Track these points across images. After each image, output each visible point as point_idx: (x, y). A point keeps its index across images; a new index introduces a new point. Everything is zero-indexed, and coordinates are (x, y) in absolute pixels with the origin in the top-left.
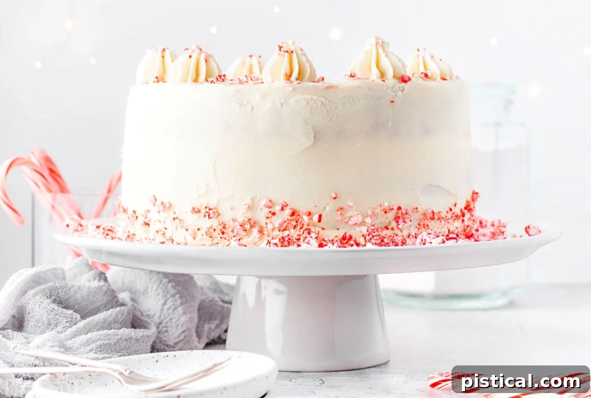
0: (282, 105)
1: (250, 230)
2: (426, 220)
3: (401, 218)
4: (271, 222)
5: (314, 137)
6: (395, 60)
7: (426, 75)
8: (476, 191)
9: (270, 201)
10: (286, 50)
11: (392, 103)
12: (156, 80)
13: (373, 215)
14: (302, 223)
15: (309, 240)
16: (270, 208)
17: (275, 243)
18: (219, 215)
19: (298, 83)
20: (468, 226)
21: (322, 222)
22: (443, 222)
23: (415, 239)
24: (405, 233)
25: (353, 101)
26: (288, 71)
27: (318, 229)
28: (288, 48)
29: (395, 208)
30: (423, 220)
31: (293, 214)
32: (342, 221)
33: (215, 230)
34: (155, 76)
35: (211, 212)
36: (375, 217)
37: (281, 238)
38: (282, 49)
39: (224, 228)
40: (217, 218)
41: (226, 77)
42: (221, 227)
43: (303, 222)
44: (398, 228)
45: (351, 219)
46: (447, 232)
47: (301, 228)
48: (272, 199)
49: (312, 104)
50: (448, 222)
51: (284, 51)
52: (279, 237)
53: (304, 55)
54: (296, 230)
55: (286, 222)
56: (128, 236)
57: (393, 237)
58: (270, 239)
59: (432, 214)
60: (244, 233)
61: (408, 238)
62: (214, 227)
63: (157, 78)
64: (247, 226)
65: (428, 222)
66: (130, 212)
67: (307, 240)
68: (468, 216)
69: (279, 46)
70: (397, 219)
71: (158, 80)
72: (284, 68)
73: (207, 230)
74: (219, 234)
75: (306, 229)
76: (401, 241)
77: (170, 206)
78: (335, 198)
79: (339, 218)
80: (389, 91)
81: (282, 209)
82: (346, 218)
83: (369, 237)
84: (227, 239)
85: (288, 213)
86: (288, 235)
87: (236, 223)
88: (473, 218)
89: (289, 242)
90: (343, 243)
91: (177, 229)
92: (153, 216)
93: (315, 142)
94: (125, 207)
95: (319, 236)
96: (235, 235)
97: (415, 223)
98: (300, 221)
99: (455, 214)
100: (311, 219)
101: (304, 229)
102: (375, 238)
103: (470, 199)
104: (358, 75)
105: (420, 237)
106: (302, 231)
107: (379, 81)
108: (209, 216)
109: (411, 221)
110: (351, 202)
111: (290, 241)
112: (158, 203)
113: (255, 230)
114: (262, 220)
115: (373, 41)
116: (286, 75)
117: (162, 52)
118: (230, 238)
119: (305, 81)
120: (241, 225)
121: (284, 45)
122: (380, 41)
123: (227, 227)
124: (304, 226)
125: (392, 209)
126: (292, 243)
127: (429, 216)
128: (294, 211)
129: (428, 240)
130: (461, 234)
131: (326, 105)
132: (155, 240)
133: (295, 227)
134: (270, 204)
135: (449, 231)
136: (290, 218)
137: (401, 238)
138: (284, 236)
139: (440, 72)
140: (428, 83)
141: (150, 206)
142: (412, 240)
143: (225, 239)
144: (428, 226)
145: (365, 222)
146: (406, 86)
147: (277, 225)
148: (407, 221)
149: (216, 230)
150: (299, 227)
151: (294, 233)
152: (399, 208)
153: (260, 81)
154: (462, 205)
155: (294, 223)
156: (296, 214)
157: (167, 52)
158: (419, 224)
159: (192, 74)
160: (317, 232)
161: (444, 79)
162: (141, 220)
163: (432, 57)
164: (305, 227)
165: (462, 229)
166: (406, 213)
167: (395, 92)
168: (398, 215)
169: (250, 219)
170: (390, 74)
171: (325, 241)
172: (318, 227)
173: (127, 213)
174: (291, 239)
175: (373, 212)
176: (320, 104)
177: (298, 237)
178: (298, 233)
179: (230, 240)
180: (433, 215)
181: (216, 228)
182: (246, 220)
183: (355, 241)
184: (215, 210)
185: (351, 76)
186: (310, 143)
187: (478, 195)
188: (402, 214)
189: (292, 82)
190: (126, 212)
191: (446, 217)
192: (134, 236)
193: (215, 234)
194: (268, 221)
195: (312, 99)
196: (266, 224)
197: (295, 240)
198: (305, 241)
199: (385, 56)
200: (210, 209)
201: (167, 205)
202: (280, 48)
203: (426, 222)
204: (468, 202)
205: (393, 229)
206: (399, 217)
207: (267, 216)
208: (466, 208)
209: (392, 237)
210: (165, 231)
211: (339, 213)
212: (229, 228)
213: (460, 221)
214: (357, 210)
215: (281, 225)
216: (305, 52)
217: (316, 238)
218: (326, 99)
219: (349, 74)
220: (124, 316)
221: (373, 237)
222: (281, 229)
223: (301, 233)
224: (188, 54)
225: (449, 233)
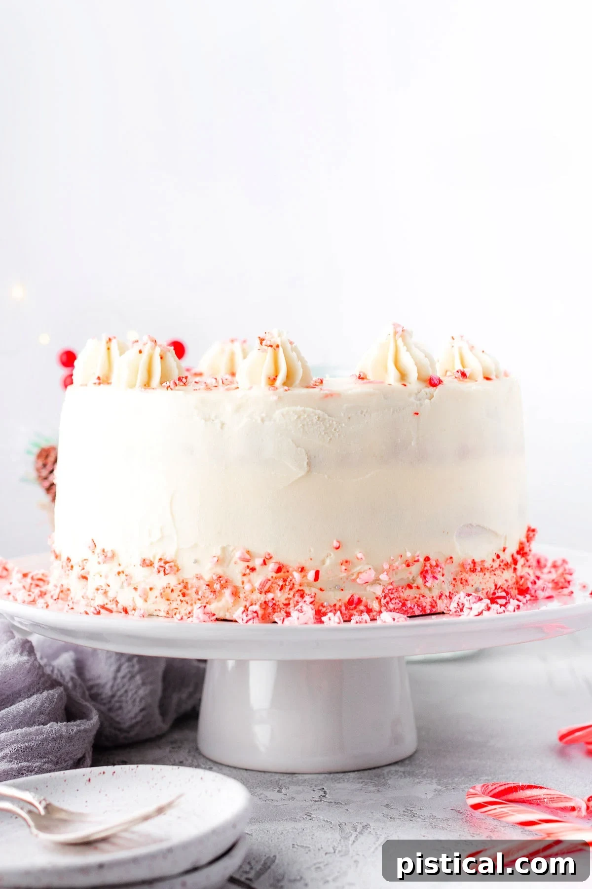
0: (263, 420)
1: (220, 592)
2: (464, 574)
3: (429, 571)
4: (249, 581)
5: (308, 464)
6: (421, 356)
7: (464, 375)
8: (533, 527)
9: (248, 552)
10: (269, 343)
11: (416, 415)
12: (97, 381)
13: (391, 570)
14: (292, 583)
15: (301, 607)
16: (248, 561)
17: (254, 610)
18: (178, 570)
19: (286, 390)
20: (521, 577)
21: (319, 580)
22: (488, 574)
23: (448, 600)
24: (436, 593)
25: (362, 413)
26: (272, 374)
27: (314, 590)
28: (272, 340)
29: (422, 560)
30: (460, 573)
31: (279, 570)
32: (347, 579)
33: (172, 590)
34: (96, 377)
35: (167, 566)
36: (394, 573)
37: (263, 603)
38: (264, 343)
39: (185, 587)
40: (175, 574)
41: (188, 379)
42: (180, 587)
43: (293, 580)
44: (425, 585)
45: (360, 576)
46: (493, 587)
47: (291, 589)
48: (250, 549)
49: (305, 419)
50: (495, 574)
51: (266, 345)
52: (260, 602)
53: (295, 349)
54: (284, 592)
55: (269, 580)
56: (62, 591)
57: (419, 599)
58: (248, 604)
59: (472, 565)
60: (211, 596)
61: (440, 599)
62: (172, 586)
63: (99, 378)
64: (217, 586)
65: (467, 576)
66: (64, 558)
67: (298, 607)
68: (521, 561)
69: (259, 337)
70: (424, 574)
71: (100, 381)
72: (266, 369)
73: (162, 591)
74: (179, 596)
75: (299, 590)
76: (430, 604)
77: (113, 556)
78: (337, 548)
79: (344, 574)
80: (412, 399)
81: (265, 563)
82: (353, 575)
83: (385, 601)
84: (189, 603)
85: (272, 569)
86: (273, 599)
87: (202, 582)
88: (528, 564)
89: (274, 609)
90: (350, 609)
91: (122, 587)
92: (93, 568)
93: (309, 471)
94: (58, 552)
95: (316, 600)
96: (200, 597)
97: (449, 577)
98: (289, 580)
99: (504, 562)
100: (305, 576)
101: (294, 590)
102: (393, 601)
103: (524, 540)
104: (370, 377)
105: (455, 599)
106: (292, 593)
107: (398, 385)
108: (164, 571)
109: (443, 575)
110: (360, 552)
111: (276, 607)
112: (98, 550)
113: (227, 592)
114: (237, 579)
115: (391, 331)
116: (269, 378)
117: (107, 342)
118: (193, 602)
119: (296, 387)
120: (208, 585)
121: (267, 337)
122: (399, 330)
123: (189, 586)
124: (295, 586)
125: (418, 561)
126: (279, 610)
127: (468, 567)
128: (281, 565)
129: (467, 605)
130: (512, 588)
131: (324, 419)
132: (94, 600)
133: (282, 588)
134: (248, 557)
135: (496, 586)
136: (274, 575)
137: (429, 600)
138: (267, 600)
139: (483, 368)
140: (467, 385)
141: (88, 554)
142: (445, 601)
143: (187, 603)
144: (466, 581)
145: (379, 579)
146: (436, 391)
147: (257, 585)
148: (439, 576)
149: (174, 590)
150: (288, 588)
151: (280, 597)
152: (427, 559)
153: (234, 386)
154: (513, 548)
155: (281, 583)
156: (283, 570)
157: (114, 341)
158: (454, 579)
159: (141, 377)
160: (313, 594)
161: (488, 379)
162: (77, 571)
163: (472, 348)
164: (297, 587)
165: (514, 580)
166: (437, 566)
167: (420, 400)
168: (426, 568)
169: (220, 577)
170: (413, 375)
171: (324, 607)
172: (314, 587)
173: (60, 560)
174: (277, 604)
175: (391, 566)
176: (315, 419)
177: (287, 602)
178: (286, 596)
179: (194, 604)
180: (474, 566)
181: (174, 588)
182: (215, 578)
183: (366, 606)
184: (172, 564)
185: (360, 378)
186: (302, 473)
187: (535, 533)
188: (431, 566)
189: (277, 388)
190: (58, 558)
191: (492, 567)
192: (69, 592)
193: (174, 595)
194: (245, 579)
195: (304, 412)
196: (243, 583)
197: (282, 606)
198: (296, 608)
199: (407, 350)
200: (166, 563)
201: (109, 555)
202: (262, 340)
203: (465, 576)
204: (521, 544)
205: (418, 588)
206: (427, 571)
207: (244, 572)
208: (518, 553)
209: (417, 599)
210: (108, 588)
211: (344, 567)
212: (192, 587)
213: (511, 570)
214: (368, 564)
215: (263, 585)
216: (296, 347)
217: (311, 603)
218: (323, 410)
219: (358, 375)
220: (54, 703)
221: (391, 600)
222: (263, 591)
223: (291, 596)
224: (137, 347)
225: (496, 588)
